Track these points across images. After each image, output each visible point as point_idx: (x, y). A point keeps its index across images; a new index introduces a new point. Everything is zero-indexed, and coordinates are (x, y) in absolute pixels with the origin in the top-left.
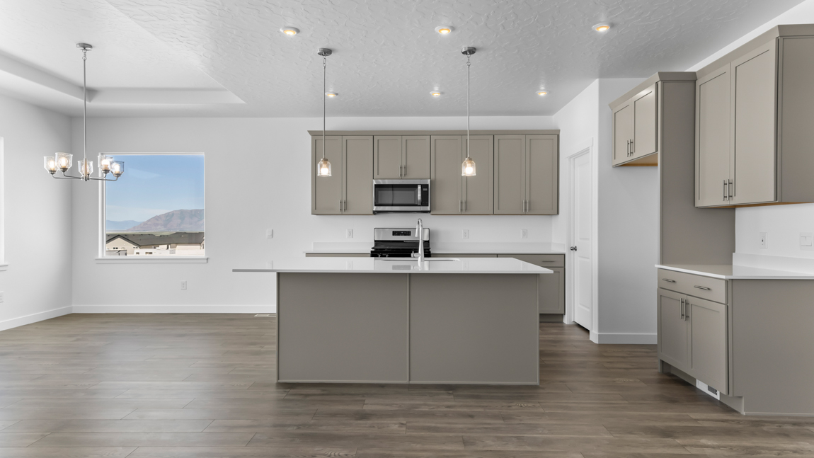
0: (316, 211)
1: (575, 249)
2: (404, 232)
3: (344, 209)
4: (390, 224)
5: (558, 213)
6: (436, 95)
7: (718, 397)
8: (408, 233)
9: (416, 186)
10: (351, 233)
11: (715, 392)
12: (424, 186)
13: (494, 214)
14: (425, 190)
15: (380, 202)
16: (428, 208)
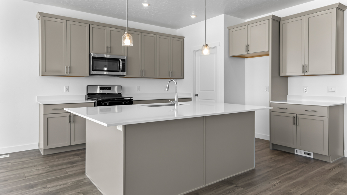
0: (45, 74)
1: (197, 95)
2: (107, 88)
3: (69, 73)
4: (98, 82)
5: (184, 78)
6: (146, 5)
7: (312, 156)
8: (109, 89)
9: (118, 60)
10: (68, 89)
11: (310, 154)
12: (123, 60)
13: (157, 78)
14: (124, 62)
15: (95, 69)
16: (125, 74)
